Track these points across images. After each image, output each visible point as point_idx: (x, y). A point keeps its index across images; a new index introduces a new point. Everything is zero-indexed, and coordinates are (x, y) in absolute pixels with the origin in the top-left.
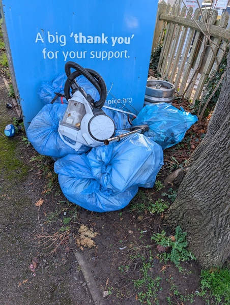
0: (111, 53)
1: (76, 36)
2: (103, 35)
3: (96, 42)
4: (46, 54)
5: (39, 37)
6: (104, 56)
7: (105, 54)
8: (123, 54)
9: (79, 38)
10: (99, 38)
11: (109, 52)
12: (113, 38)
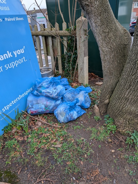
0: (17, 62)
2: (8, 52)
3: (5, 58)
6: (13, 65)
7: (13, 63)
8: (23, 59)
10: (6, 55)
11: (15, 62)
12: (14, 52)
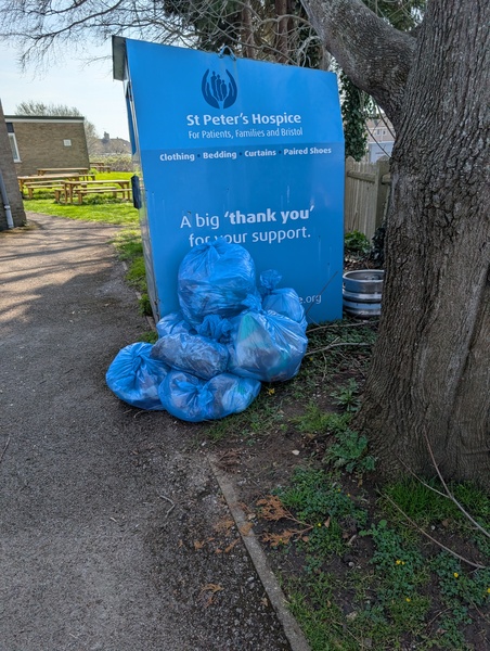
0: (282, 233)
1: (232, 216)
2: (269, 210)
3: (259, 221)
4: (194, 241)
5: (185, 221)
6: (272, 238)
7: (273, 235)
8: (301, 233)
9: (236, 218)
10: (264, 215)
11: (279, 232)
12: (282, 213)
